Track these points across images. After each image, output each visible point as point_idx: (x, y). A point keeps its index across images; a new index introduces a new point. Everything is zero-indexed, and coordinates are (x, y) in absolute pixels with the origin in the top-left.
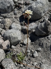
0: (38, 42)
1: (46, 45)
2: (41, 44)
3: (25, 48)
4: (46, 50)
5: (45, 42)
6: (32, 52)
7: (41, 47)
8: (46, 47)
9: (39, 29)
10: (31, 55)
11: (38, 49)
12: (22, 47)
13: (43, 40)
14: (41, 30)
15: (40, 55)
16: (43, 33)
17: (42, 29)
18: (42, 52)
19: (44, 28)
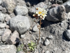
1: (58, 33)
2: (53, 32)
3: (35, 34)
4: (58, 38)
5: (57, 30)
6: (43, 39)
7: (52, 35)
8: (58, 35)
9: (50, 15)
10: (42, 42)
11: (49, 37)
12: (32, 33)
13: (55, 27)
14: (53, 16)
15: (52, 43)
16: (55, 20)
17: (54, 16)
18: (53, 40)
19: (56, 14)
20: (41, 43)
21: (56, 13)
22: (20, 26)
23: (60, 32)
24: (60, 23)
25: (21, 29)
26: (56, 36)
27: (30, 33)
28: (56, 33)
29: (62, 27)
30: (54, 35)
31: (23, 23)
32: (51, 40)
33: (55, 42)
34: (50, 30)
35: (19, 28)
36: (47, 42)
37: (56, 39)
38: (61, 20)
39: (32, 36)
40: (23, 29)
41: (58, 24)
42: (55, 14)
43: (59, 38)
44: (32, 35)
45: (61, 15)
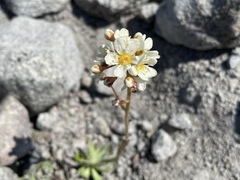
0: (173, 79)
1: (215, 103)
2: (191, 99)
3: (107, 108)
4: (214, 128)
5: (210, 89)
6: (145, 132)
7: (188, 111)
8: (215, 113)
9: (179, 21)
10: (142, 146)
11: (174, 122)
12: (93, 102)
13: (200, 76)
14: (193, 27)
15: (185, 148)
16: (201, 42)
17: (197, 24)
18: (194, 135)
20: (136, 147)
21: (207, 11)
22: (34, 74)
23: (223, 99)
24: (224, 57)
25: (40, 89)
26: (206, 120)
27: (82, 102)
28: (208, 104)
29: (233, 76)
30: (196, 113)
31: (46, 63)
32: (182, 136)
33: (199, 147)
34: (177, 88)
35: (26, 84)
36: (161, 145)
37: (206, 131)
38: (231, 46)
39: (95, 114)
40: (48, 87)
41: (218, 61)
42: (203, 17)
43: (218, 125)
44: (90, 110)
45: (232, 21)
